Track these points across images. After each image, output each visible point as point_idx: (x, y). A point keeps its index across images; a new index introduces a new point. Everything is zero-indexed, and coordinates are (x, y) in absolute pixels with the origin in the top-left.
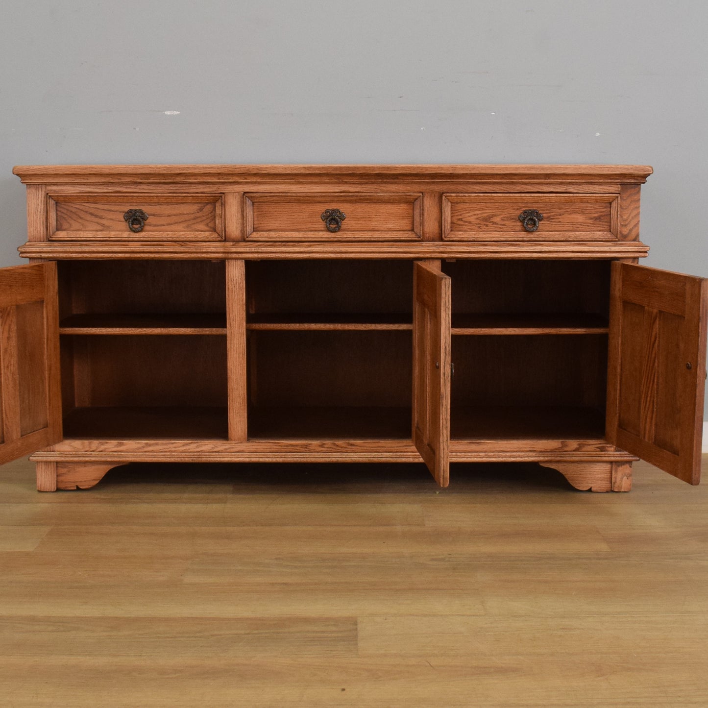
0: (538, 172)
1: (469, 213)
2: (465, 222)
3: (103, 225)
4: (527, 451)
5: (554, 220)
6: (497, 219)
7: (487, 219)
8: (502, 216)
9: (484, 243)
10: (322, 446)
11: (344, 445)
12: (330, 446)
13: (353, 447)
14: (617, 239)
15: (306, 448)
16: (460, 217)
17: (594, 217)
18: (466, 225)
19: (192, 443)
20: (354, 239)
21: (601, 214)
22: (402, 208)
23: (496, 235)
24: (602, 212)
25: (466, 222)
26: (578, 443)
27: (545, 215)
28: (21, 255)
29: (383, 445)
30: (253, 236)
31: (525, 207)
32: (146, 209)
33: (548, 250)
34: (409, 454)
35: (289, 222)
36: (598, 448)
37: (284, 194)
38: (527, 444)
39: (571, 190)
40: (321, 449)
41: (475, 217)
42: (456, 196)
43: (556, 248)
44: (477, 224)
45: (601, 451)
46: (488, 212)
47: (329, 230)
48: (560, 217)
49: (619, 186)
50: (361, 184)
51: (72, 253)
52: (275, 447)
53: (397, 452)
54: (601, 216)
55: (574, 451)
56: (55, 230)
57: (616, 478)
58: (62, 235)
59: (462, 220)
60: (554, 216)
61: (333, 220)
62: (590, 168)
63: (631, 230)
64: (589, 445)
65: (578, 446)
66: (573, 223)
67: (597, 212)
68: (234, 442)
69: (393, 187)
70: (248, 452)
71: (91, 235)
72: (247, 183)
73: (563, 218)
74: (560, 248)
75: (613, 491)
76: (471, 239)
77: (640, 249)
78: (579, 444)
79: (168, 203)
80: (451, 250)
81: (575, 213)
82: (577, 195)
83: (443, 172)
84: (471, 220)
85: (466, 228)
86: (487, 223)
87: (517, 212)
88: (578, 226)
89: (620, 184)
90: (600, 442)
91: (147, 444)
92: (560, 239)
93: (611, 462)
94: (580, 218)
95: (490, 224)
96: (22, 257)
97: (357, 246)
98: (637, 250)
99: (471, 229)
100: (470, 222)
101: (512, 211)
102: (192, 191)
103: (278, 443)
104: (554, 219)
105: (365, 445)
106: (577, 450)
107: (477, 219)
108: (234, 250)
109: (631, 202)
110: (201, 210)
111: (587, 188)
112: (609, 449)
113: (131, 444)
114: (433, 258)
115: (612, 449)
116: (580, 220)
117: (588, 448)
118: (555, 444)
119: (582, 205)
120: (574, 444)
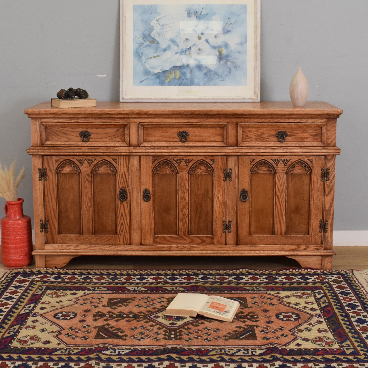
0: (285, 113)
1: (251, 133)
2: (249, 137)
3: (69, 138)
4: (280, 250)
5: (293, 136)
6: (265, 136)
7: (260, 136)
8: (267, 134)
9: (258, 148)
10: (177, 247)
11: (189, 247)
13: (193, 248)
16: (247, 135)
17: (313, 135)
19: (112, 246)
20: (193, 146)
22: (217, 130)
23: (264, 144)
24: (317, 132)
27: (289, 134)
28: (28, 153)
29: (208, 247)
30: (143, 144)
31: (279, 130)
32: (90, 131)
33: (290, 151)
34: (221, 251)
35: (161, 137)
36: (315, 248)
37: (159, 124)
38: (280, 247)
39: (302, 121)
40: (177, 249)
42: (245, 124)
43: (294, 150)
44: (255, 138)
45: (317, 250)
46: (261, 132)
47: (181, 141)
48: (296, 135)
49: (326, 119)
50: (197, 118)
52: (154, 248)
53: (215, 250)
54: (317, 134)
55: (303, 250)
56: (45, 140)
57: (324, 263)
58: (48, 143)
60: (293, 134)
61: (183, 136)
63: (332, 141)
64: (311, 247)
66: (303, 137)
67: (315, 132)
68: (134, 245)
69: (213, 120)
70: (141, 250)
71: (63, 144)
72: (140, 118)
73: (298, 135)
74: (296, 150)
76: (252, 146)
77: (336, 150)
78: (306, 247)
79: (101, 128)
80: (242, 151)
81: (304, 133)
82: (305, 124)
83: (238, 113)
85: (249, 140)
87: (275, 132)
88: (305, 139)
90: (316, 246)
91: (90, 246)
92: (296, 146)
93: (322, 256)
94: (306, 135)
95: (261, 138)
97: (195, 149)
99: (252, 141)
100: (251, 137)
101: (272, 132)
102: (113, 122)
103: (156, 246)
105: (199, 247)
106: (305, 249)
107: (255, 135)
108: (134, 151)
109: (331, 127)
110: (118, 131)
112: (321, 249)
113: (82, 246)
114: (233, 155)
115: (322, 249)
116: (306, 136)
117: (310, 249)
118: (294, 247)
119: (307, 129)
120: (303, 247)
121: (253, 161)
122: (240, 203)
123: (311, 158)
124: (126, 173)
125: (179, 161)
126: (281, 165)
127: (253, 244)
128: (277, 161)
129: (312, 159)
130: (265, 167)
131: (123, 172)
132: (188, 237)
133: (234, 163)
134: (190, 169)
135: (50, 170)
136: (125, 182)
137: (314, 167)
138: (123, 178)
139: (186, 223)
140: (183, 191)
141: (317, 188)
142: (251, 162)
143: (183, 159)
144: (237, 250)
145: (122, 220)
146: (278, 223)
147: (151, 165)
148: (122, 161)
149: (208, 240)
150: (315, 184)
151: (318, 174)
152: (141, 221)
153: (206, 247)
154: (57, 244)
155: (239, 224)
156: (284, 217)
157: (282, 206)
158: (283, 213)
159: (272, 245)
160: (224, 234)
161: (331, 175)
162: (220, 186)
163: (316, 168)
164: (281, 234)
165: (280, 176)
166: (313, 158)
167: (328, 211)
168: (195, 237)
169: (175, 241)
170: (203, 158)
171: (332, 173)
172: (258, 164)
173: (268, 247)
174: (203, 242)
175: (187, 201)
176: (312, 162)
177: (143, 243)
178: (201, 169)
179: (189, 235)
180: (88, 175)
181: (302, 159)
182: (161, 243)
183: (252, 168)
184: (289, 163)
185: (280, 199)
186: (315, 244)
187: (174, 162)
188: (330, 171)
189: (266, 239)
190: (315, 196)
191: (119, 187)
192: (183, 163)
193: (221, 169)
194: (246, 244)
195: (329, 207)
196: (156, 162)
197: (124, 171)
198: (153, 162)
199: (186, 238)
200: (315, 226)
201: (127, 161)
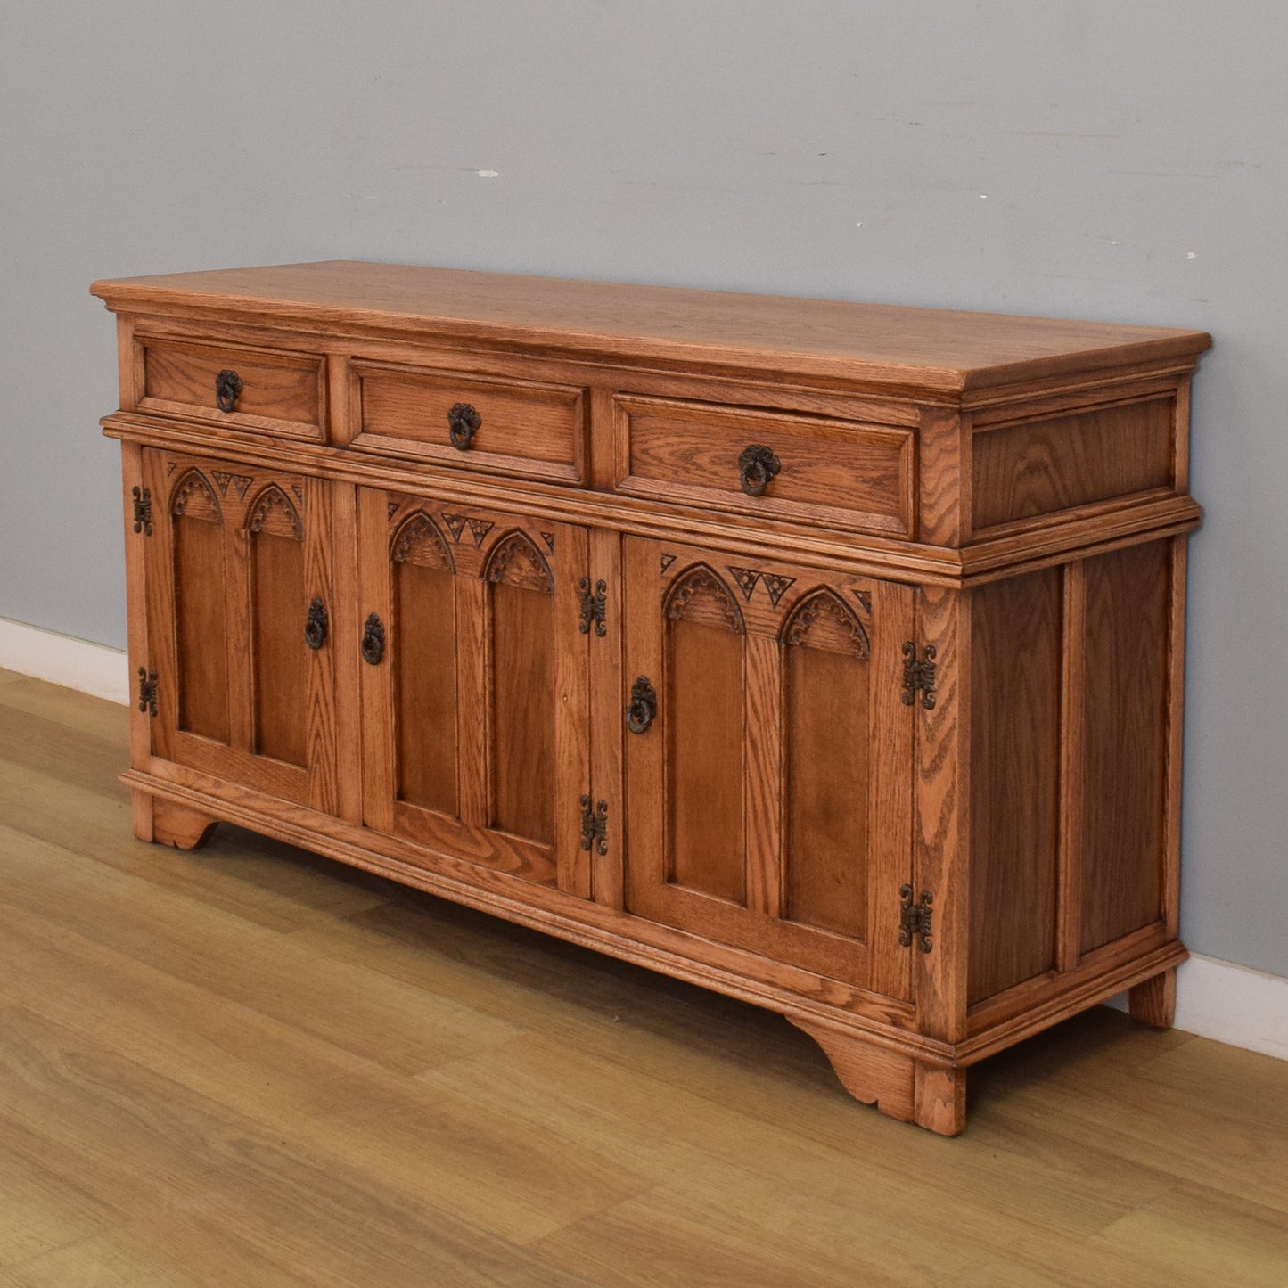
0: (753, 365)
1: (658, 439)
3: (194, 394)
4: (762, 981)
5: (799, 475)
6: (703, 459)
7: (688, 457)
8: (711, 454)
9: (678, 508)
10: (456, 866)
11: (486, 876)
12: (467, 871)
13: (499, 883)
14: (906, 537)
15: (435, 863)
16: (646, 446)
17: (872, 479)
18: (653, 465)
19: (297, 807)
20: (486, 469)
21: (884, 473)
22: (559, 416)
23: (697, 494)
24: (886, 468)
25: (655, 458)
26: (850, 991)
27: (784, 462)
28: (107, 432)
29: (540, 893)
30: (357, 441)
31: (750, 439)
32: (242, 372)
33: (774, 542)
35: (407, 422)
36: (887, 1014)
38: (761, 964)
39: (829, 411)
40: (454, 872)
41: (669, 449)
42: (632, 401)
43: (789, 540)
44: (671, 465)
45: (894, 1024)
46: (688, 443)
47: (454, 444)
48: (807, 469)
49: (917, 411)
50: (504, 358)
51: (155, 437)
52: (396, 849)
53: (559, 914)
54: (885, 478)
55: (843, 1006)
56: (143, 395)
57: (921, 1094)
58: (150, 404)
59: (648, 454)
60: (798, 465)
61: (464, 427)
62: (844, 364)
63: (941, 520)
64: (872, 1003)
65: (850, 999)
66: (833, 485)
67: (876, 468)
68: (346, 823)
69: (546, 371)
70: (364, 849)
71: (177, 410)
73: (814, 473)
74: (795, 541)
75: (916, 1125)
76: (657, 497)
77: (942, 567)
78: (852, 995)
79: (264, 365)
80: (618, 516)
81: (837, 463)
82: (838, 424)
84: (662, 455)
85: (654, 471)
86: (688, 466)
87: (735, 448)
88: (843, 495)
89: (919, 409)
90: (889, 1003)
91: (246, 793)
92: (803, 520)
93: (913, 1059)
94: (845, 477)
95: (693, 469)
96: (108, 436)
98: (936, 570)
99: (664, 475)
100: (661, 460)
101: (727, 445)
102: (289, 346)
103: (402, 843)
104: (799, 472)
105: (515, 884)
106: (848, 1006)
107: (672, 453)
108: (337, 464)
109: (939, 454)
110: (302, 381)
111: (856, 410)
112: (908, 1024)
113: (230, 789)
114: (608, 530)
115: (914, 1026)
116: (846, 483)
117: (869, 1009)
118: (810, 981)
119: (848, 448)
120: (843, 992)
121: (669, 563)
122: (633, 739)
123: (864, 585)
124: (325, 543)
125: (455, 525)
126: (761, 598)
127: (676, 925)
128: (746, 579)
129: (868, 593)
130: (711, 598)
131: (317, 537)
132: (483, 833)
133: (610, 561)
134: (487, 559)
135: (158, 500)
136: (324, 579)
137: (877, 629)
138: (318, 561)
139: (479, 780)
140: (469, 645)
141: (890, 730)
142: (665, 568)
143: (467, 519)
144: (624, 936)
145: (317, 718)
146: (756, 860)
147: (386, 528)
148: (313, 494)
149: (539, 864)
150: (882, 713)
151: (891, 668)
152: (362, 736)
153: (536, 890)
154: (175, 762)
155: (631, 826)
156: (775, 837)
157: (765, 784)
158: (771, 816)
159: (737, 947)
160: (586, 854)
161: (942, 683)
162: (570, 648)
163: (884, 635)
164: (766, 909)
165: (758, 649)
166: (872, 586)
167: (932, 854)
168: (503, 843)
169: (449, 838)
170: (523, 525)
171: (945, 675)
172: (685, 581)
173: (722, 953)
174: (526, 867)
175: (480, 690)
176: (868, 605)
177: (368, 819)
178: (521, 568)
179: (487, 826)
180: (238, 534)
181: (834, 587)
182: (414, 838)
183: (667, 592)
184: (787, 594)
185: (760, 753)
186: (885, 993)
187: (444, 526)
188: (936, 661)
189: (718, 919)
190: (881, 765)
191: (310, 591)
192: (467, 535)
193: (572, 580)
194: (653, 916)
195: (936, 836)
196: (398, 517)
197: (320, 535)
198: (391, 515)
199: (479, 837)
200: (886, 909)
201: (327, 501)
